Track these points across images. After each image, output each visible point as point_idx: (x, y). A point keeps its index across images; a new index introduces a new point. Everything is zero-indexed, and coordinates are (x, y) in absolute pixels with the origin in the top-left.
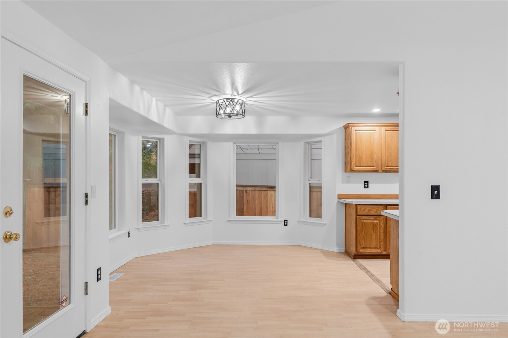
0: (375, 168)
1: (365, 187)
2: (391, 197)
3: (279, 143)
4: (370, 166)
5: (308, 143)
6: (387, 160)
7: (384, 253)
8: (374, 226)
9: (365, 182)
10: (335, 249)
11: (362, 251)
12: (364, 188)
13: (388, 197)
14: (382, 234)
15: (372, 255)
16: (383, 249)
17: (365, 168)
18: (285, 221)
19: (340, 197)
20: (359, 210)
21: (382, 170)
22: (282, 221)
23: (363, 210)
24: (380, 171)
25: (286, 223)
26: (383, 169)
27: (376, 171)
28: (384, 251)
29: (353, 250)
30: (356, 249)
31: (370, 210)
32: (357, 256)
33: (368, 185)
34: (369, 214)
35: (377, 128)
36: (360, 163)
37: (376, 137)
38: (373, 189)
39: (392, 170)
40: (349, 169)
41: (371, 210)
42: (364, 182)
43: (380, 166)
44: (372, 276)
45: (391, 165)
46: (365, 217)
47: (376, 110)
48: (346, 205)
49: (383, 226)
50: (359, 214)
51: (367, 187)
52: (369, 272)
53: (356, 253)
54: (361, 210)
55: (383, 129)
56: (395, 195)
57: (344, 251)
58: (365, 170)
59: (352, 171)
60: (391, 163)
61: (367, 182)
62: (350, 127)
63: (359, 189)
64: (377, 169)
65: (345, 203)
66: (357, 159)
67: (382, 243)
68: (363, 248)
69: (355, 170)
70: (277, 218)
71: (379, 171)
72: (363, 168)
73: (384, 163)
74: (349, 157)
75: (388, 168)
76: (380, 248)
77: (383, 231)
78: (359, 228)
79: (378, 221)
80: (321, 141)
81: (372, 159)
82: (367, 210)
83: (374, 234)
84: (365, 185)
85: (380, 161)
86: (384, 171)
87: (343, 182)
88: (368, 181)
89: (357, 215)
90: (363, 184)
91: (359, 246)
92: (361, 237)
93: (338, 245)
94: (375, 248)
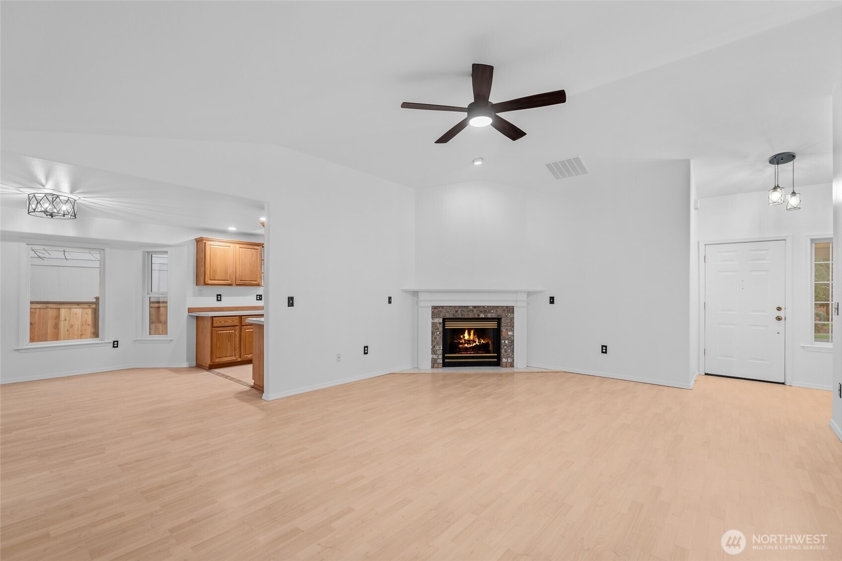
0: (229, 282)
1: (218, 300)
3: (106, 249)
4: (224, 280)
5: (148, 252)
7: (239, 360)
8: (230, 335)
9: (218, 295)
10: (185, 365)
11: (217, 360)
13: (241, 308)
14: (237, 342)
15: (228, 363)
16: (238, 357)
18: (114, 342)
19: (190, 310)
20: (214, 322)
22: (110, 343)
23: (218, 322)
25: (115, 344)
26: (237, 283)
27: (230, 285)
28: (239, 358)
29: (208, 362)
30: (212, 360)
31: (225, 322)
32: (213, 367)
33: (221, 298)
34: (224, 325)
35: (232, 245)
36: (214, 277)
37: (231, 253)
38: (226, 302)
40: (202, 282)
41: (227, 321)
43: (234, 280)
44: (232, 379)
45: (244, 279)
46: (221, 328)
47: (232, 229)
48: (197, 318)
49: (238, 335)
50: (215, 325)
51: (220, 300)
52: (229, 377)
53: (211, 364)
54: (216, 322)
55: (238, 246)
57: (195, 365)
58: (219, 283)
59: (206, 284)
61: (220, 295)
62: (204, 241)
63: (212, 302)
64: (231, 283)
65: (197, 316)
66: (211, 273)
67: (237, 350)
68: (219, 358)
69: (209, 283)
70: (102, 340)
71: (233, 285)
72: (217, 282)
73: (237, 276)
74: (202, 270)
76: (235, 355)
77: (238, 339)
78: (215, 340)
79: (233, 331)
80: (167, 252)
81: (227, 273)
82: (223, 322)
83: (229, 344)
84: (218, 298)
85: (234, 275)
86: (237, 285)
87: (194, 296)
89: (213, 327)
90: (216, 298)
91: (214, 356)
92: (216, 348)
93: (188, 360)
94: (230, 356)
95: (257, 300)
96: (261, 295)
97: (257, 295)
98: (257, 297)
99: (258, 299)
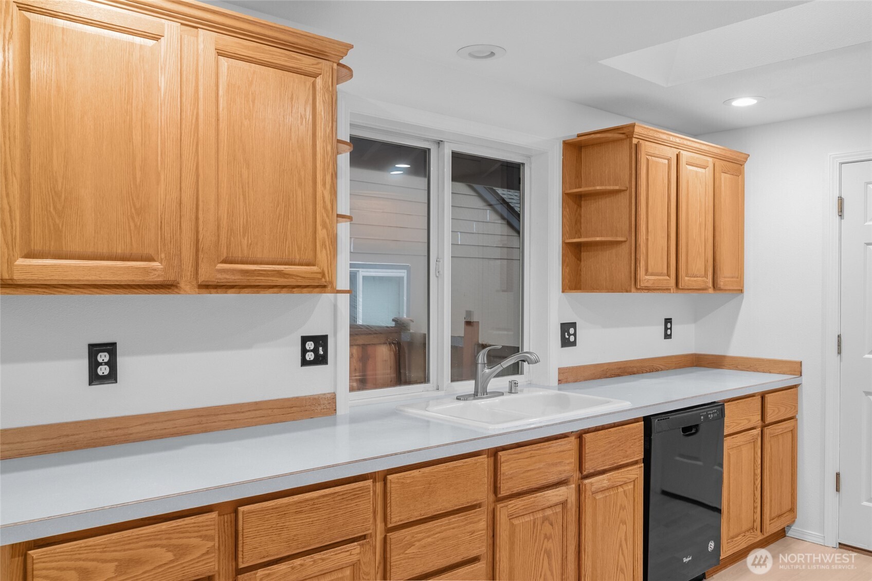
0: (156, 269)
1: (94, 378)
2: (233, 417)
6: (224, 222)
9: (94, 349)
12: (91, 383)
13: (223, 417)
17: (91, 268)
21: (202, 279)
24: (187, 288)
26: (205, 275)
27: (167, 287)
33: (112, 364)
37: (164, 81)
39: (254, 280)
42: (91, 346)
43: (187, 256)
51: (112, 377)
56: (256, 403)
60: (245, 242)
61: (111, 348)
64: (171, 277)
71: (182, 285)
72: (76, 268)
73: (208, 236)
75: (233, 271)
84: (94, 365)
85: (187, 226)
86: (206, 287)
88: (114, 344)
90: (84, 363)
95: (305, 363)
96: (325, 338)
97: (305, 340)
98: (304, 351)
99: (310, 356)
